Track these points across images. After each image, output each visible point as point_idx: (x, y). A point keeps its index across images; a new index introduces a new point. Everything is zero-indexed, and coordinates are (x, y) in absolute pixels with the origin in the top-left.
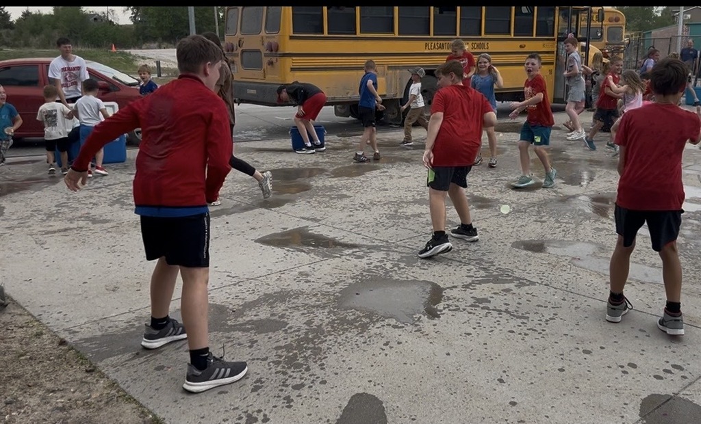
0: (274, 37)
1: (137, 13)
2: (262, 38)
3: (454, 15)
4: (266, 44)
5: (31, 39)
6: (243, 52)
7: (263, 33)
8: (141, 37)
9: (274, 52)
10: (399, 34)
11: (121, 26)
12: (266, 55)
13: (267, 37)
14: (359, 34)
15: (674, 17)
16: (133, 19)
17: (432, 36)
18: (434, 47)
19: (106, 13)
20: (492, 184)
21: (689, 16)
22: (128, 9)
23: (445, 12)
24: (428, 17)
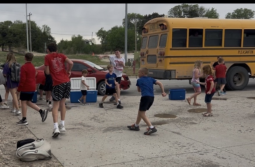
0: (163, 49)
1: (103, 39)
2: (157, 50)
3: (254, 37)
4: (159, 52)
5: (63, 51)
6: (148, 56)
7: (158, 47)
8: (104, 49)
9: (162, 56)
10: (225, 46)
11: (97, 45)
12: (159, 57)
13: (160, 49)
14: (204, 47)
16: (102, 42)
18: (243, 53)
19: (91, 39)
22: (100, 38)
23: (249, 36)
24: (240, 38)
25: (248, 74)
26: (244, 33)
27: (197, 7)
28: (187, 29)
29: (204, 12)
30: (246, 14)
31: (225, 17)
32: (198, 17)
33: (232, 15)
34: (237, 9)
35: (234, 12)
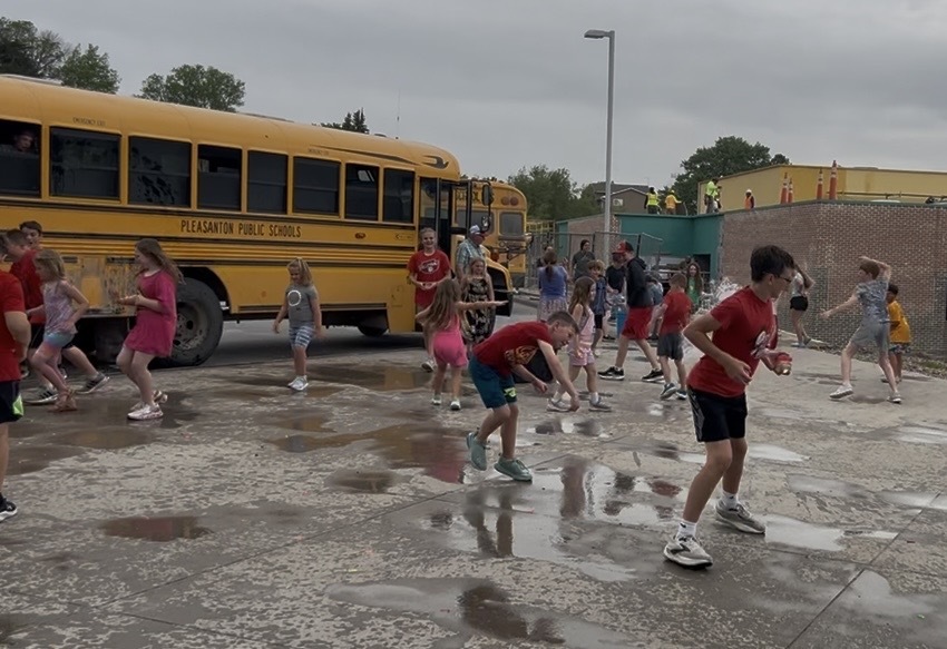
3: (237, 175)
10: (130, 200)
15: (599, 201)
17: (194, 208)
18: (199, 228)
20: (301, 479)
21: (621, 201)
23: (219, 168)
24: (186, 175)
25: (220, 306)
26: (200, 157)
27: (28, 31)
29: (58, 57)
30: (214, 89)
31: (141, 87)
33: (166, 86)
34: (186, 67)
35: (174, 74)
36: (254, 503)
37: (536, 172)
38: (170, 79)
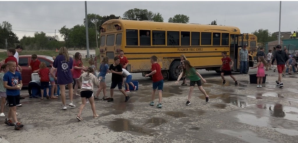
0: (119, 47)
1: (66, 37)
2: (114, 47)
3: (189, 38)
4: (116, 49)
5: (26, 47)
6: (107, 52)
7: (115, 45)
8: (68, 46)
9: (119, 53)
10: (167, 45)
11: (60, 42)
12: (116, 54)
13: (116, 47)
14: (152, 46)
15: (277, 37)
16: (65, 39)
17: (180, 46)
18: (181, 50)
19: (54, 36)
21: (283, 36)
22: (63, 35)
23: (185, 36)
24: (179, 38)
26: (181, 34)
27: (146, 11)
28: (137, 30)
29: (152, 16)
30: (183, 19)
31: (168, 21)
32: (148, 20)
33: (173, 20)
34: (177, 15)
36: (195, 109)
37: (260, 31)
38: (174, 18)
